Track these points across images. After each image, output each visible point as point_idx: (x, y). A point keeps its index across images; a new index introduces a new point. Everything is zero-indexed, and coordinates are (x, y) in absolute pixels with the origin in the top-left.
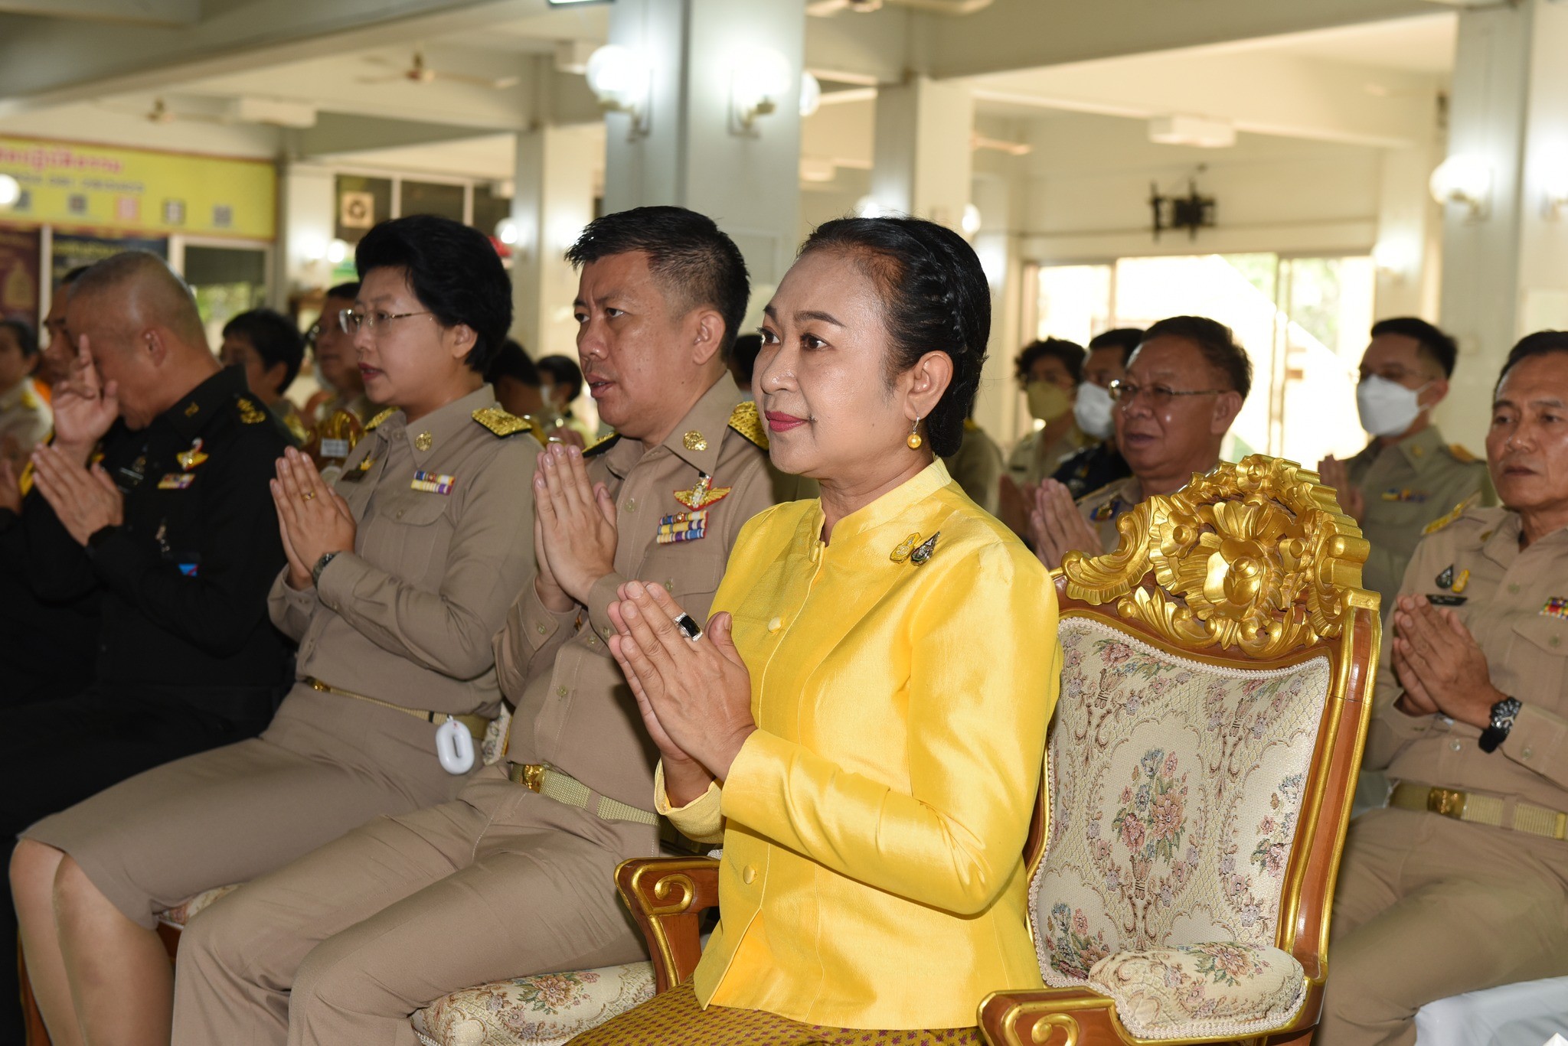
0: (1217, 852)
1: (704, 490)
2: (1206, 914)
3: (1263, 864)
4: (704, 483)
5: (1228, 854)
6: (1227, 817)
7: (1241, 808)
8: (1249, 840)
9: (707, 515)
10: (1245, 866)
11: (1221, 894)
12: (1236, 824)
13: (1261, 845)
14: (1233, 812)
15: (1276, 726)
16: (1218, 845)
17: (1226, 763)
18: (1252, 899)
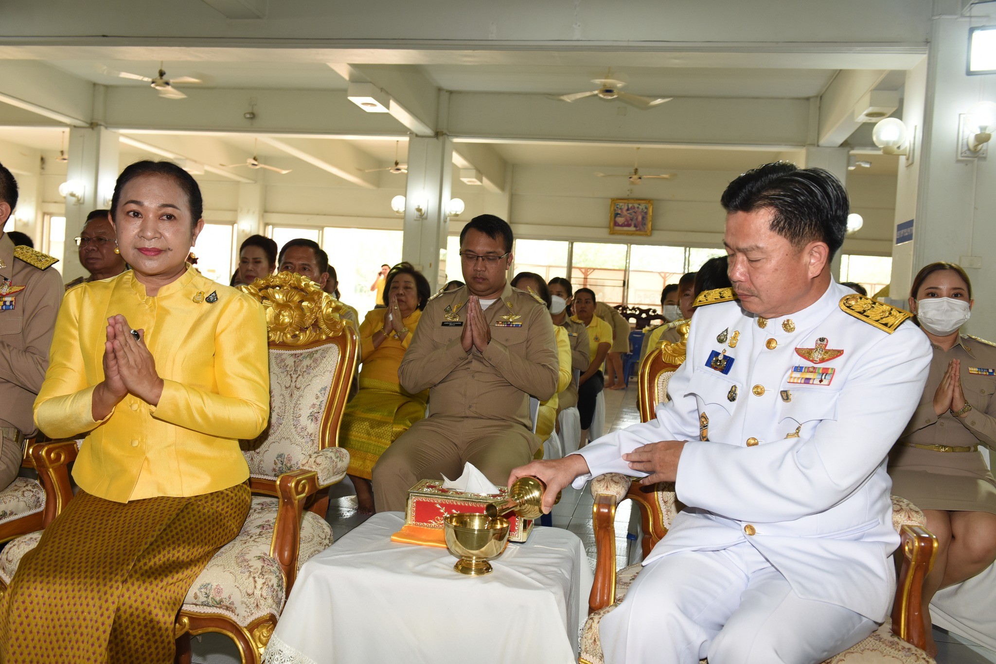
0: (292, 417)
1: (8, 286)
2: (288, 441)
3: (312, 420)
4: (8, 283)
5: (297, 418)
6: (296, 404)
7: (302, 400)
8: (305, 412)
9: (15, 299)
10: (304, 421)
11: (294, 433)
12: (300, 406)
13: (311, 413)
14: (299, 402)
15: (317, 369)
16: (292, 415)
17: (293, 384)
18: (308, 433)
